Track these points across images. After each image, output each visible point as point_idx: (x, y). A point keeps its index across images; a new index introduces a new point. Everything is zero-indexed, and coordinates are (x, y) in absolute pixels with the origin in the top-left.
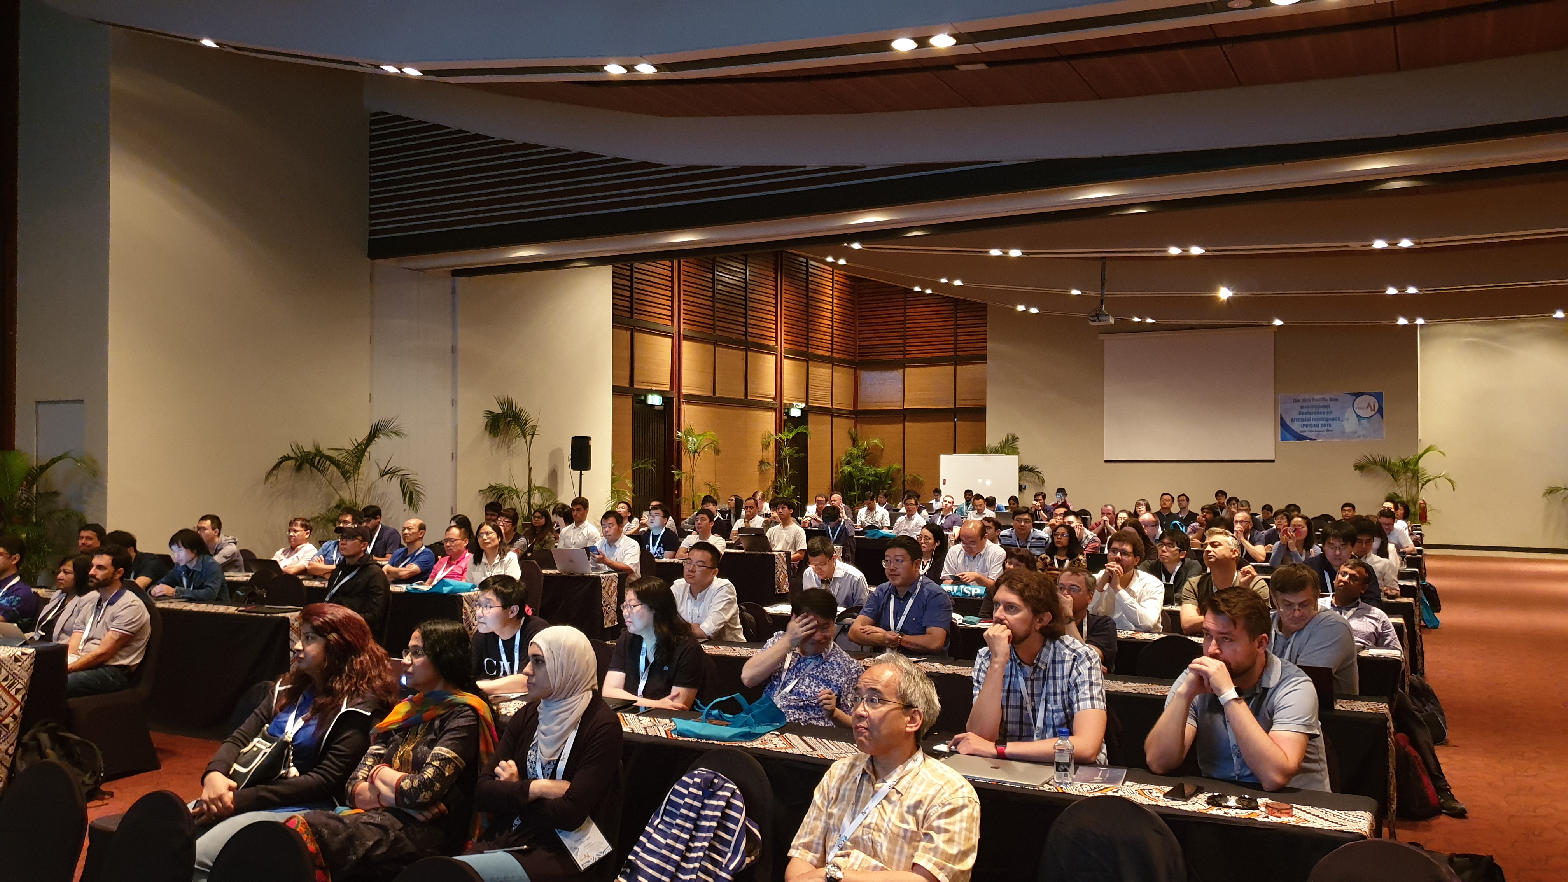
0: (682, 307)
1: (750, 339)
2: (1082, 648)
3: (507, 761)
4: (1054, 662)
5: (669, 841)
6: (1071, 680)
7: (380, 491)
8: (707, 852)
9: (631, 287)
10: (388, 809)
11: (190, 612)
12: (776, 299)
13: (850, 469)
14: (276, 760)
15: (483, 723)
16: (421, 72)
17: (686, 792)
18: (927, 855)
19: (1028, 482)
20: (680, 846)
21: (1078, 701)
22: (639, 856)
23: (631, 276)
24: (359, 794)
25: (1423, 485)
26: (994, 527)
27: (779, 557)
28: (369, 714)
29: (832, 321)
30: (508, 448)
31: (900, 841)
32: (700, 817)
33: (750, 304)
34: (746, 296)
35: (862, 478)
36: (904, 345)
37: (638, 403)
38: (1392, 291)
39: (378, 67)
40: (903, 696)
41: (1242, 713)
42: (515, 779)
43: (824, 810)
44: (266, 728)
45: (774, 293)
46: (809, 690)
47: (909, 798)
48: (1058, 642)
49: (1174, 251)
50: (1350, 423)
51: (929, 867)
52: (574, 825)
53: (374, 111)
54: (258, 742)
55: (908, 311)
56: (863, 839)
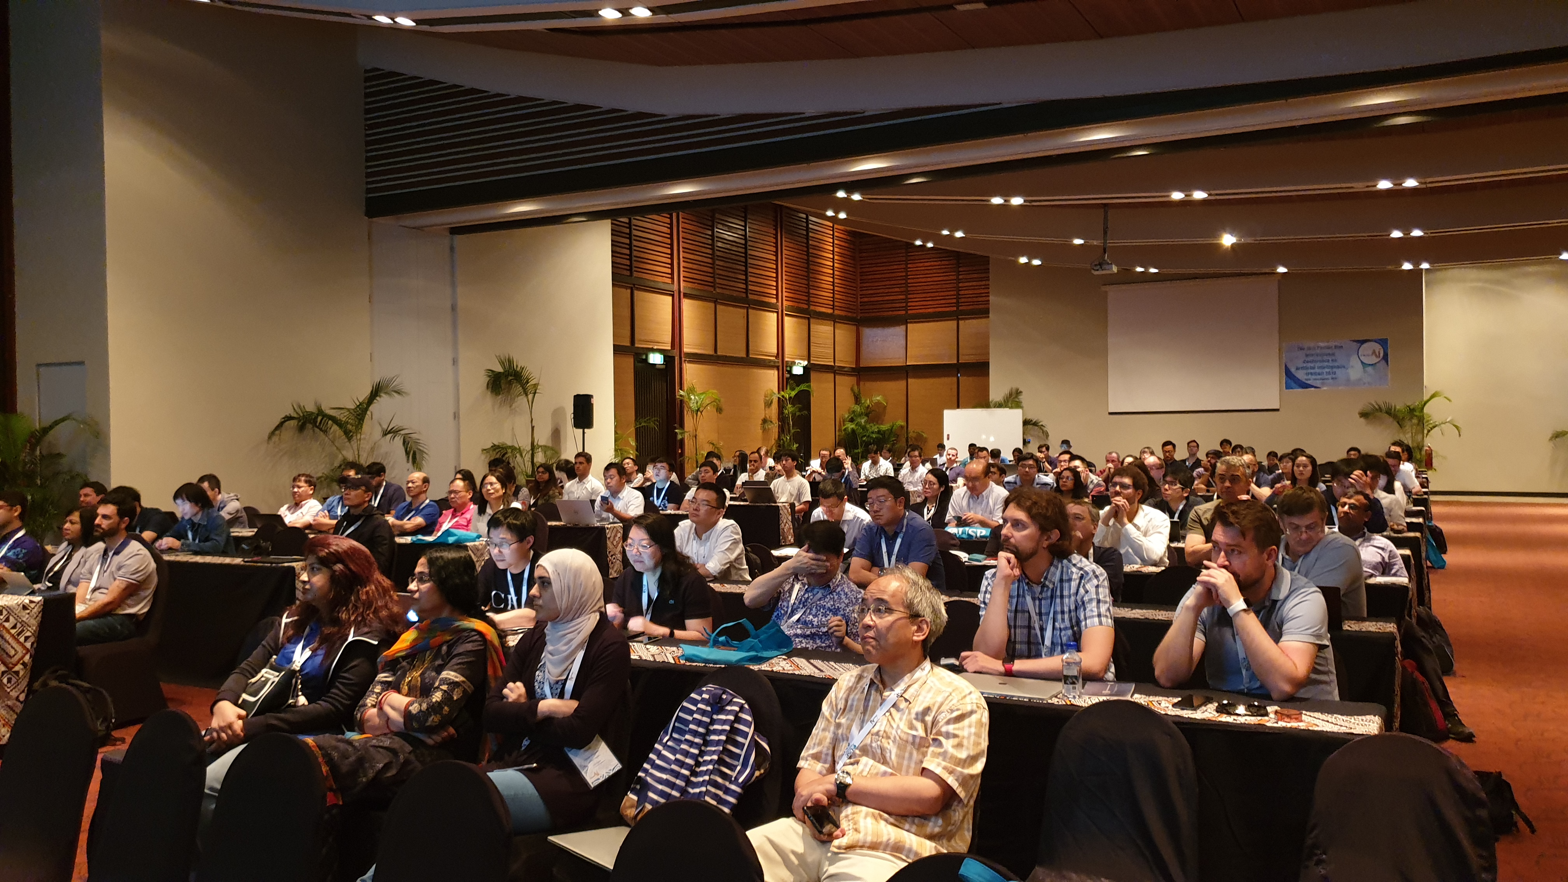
0: (682, 264)
1: (751, 297)
2: (1089, 565)
3: (514, 682)
4: (1061, 581)
5: (679, 756)
6: (1079, 598)
7: (383, 450)
8: (716, 766)
9: (630, 244)
10: (397, 734)
11: (196, 564)
12: (777, 256)
13: (853, 426)
14: (284, 690)
15: (491, 647)
16: (414, 21)
17: (694, 708)
18: (937, 760)
19: (1032, 436)
20: (689, 761)
21: (1086, 619)
22: (650, 773)
23: (630, 234)
24: (368, 720)
25: (1429, 431)
26: (998, 473)
27: (783, 508)
28: (376, 643)
29: (833, 278)
30: (510, 407)
31: (909, 747)
32: (709, 732)
33: (750, 261)
34: (746, 253)
35: (865, 436)
36: (906, 300)
37: (639, 362)
38: (1396, 234)
39: (370, 18)
40: (910, 606)
41: (1251, 624)
42: (523, 700)
43: (832, 720)
44: (273, 660)
45: (774, 249)
46: (816, 619)
47: (917, 706)
48: (1065, 561)
49: (1177, 196)
50: (1355, 371)
51: (938, 771)
52: (583, 743)
53: (369, 68)
54: (266, 673)
55: (909, 266)
56: (871, 746)
